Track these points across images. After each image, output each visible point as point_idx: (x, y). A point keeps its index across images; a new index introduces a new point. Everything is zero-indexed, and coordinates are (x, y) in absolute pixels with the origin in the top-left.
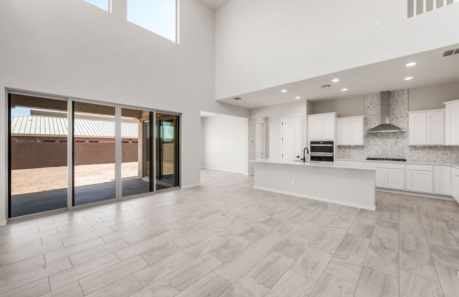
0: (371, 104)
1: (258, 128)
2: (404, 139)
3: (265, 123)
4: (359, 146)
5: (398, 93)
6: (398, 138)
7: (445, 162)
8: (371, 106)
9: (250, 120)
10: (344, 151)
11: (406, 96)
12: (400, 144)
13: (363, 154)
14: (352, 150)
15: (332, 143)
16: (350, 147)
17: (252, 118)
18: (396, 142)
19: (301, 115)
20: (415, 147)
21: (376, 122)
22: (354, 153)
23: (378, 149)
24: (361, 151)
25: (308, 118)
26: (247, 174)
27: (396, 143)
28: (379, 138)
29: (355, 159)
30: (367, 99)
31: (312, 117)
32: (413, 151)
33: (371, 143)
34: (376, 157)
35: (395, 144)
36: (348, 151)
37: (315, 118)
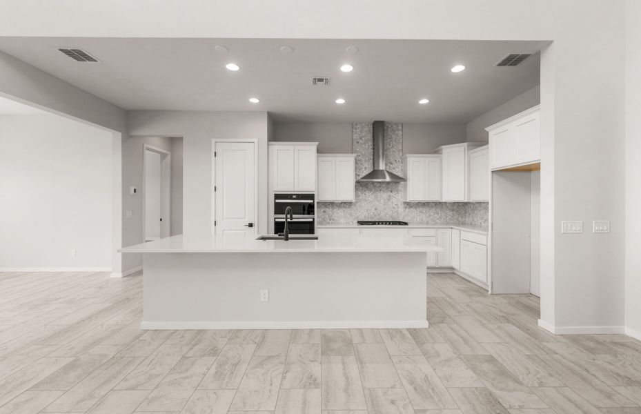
0: (361, 138)
1: (151, 161)
2: (398, 193)
3: (169, 153)
4: (345, 203)
5: (392, 126)
6: (391, 192)
7: (436, 223)
8: (361, 141)
9: (128, 137)
10: (324, 212)
11: (400, 133)
12: (394, 200)
13: (351, 215)
14: (336, 210)
15: (311, 197)
16: (332, 204)
17: (133, 133)
18: (390, 196)
19: (256, 140)
20: (409, 205)
21: (367, 166)
22: (339, 213)
23: (370, 208)
24: (348, 211)
25: (270, 147)
26: (120, 275)
27: (389, 198)
28: (371, 191)
29: (340, 223)
30: (356, 129)
31: (277, 147)
32: (407, 210)
33: (361, 197)
34: (367, 220)
35: (389, 200)
36: (329, 211)
37: (284, 150)
